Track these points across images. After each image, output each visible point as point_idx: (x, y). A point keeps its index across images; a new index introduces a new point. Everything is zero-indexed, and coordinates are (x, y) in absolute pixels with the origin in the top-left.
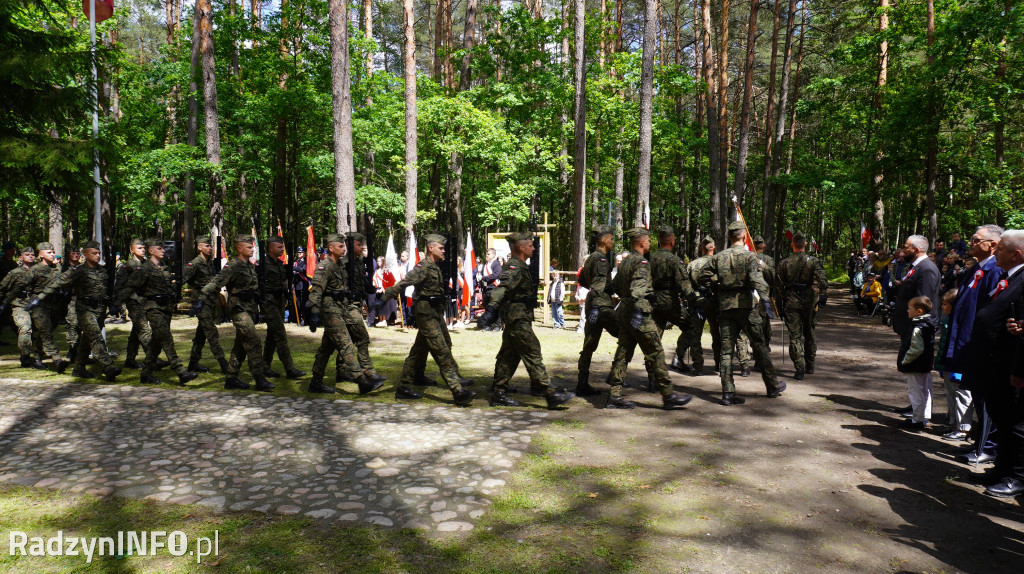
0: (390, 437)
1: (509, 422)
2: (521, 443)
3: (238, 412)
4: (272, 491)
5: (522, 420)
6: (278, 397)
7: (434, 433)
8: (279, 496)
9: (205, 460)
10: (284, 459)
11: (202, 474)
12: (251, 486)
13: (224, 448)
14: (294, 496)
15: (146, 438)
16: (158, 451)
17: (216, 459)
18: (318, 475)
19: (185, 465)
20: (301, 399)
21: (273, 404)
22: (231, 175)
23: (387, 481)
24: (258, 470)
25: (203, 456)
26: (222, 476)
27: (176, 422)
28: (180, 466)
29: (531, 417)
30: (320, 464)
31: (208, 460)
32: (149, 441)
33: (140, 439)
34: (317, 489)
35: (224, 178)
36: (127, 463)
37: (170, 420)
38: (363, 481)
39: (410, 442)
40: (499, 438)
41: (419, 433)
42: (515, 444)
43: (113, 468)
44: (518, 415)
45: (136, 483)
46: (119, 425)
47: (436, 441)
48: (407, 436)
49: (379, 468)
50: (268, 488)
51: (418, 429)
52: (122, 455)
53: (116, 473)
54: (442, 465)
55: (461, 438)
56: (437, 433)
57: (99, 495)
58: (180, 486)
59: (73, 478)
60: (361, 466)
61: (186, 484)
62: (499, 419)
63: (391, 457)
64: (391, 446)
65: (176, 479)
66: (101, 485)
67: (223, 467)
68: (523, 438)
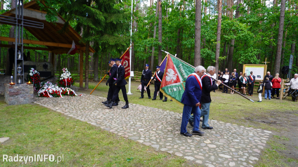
0: (211, 132)
1: (256, 133)
2: (262, 143)
3: (163, 116)
4: (173, 146)
5: (261, 133)
6: (175, 112)
7: (227, 133)
8: (176, 149)
10: (177, 135)
11: (153, 136)
12: (167, 143)
13: (159, 128)
14: (180, 149)
16: (141, 126)
17: (157, 131)
18: (188, 143)
19: (148, 132)
21: (173, 115)
23: (212, 150)
24: (169, 137)
25: (153, 129)
26: (158, 138)
27: (146, 117)
28: (147, 132)
29: (265, 132)
31: (154, 131)
32: (139, 122)
33: (136, 121)
34: (188, 148)
35: (162, 47)
36: (132, 128)
37: (145, 116)
38: (204, 148)
39: (219, 135)
40: (253, 139)
41: (222, 132)
42: (260, 143)
43: (129, 129)
44: (259, 131)
45: (134, 135)
46: (132, 116)
47: (228, 136)
48: (218, 133)
49: (209, 144)
50: (172, 145)
51: (221, 130)
52: (132, 125)
53: (130, 131)
54: (232, 147)
55: (238, 137)
56: (229, 133)
57: (124, 137)
58: (146, 138)
59: (119, 130)
60: (203, 142)
61: (148, 138)
62: (252, 131)
63: (213, 140)
64: (212, 136)
65: (145, 136)
66: (125, 134)
67: (158, 134)
68: (263, 141)
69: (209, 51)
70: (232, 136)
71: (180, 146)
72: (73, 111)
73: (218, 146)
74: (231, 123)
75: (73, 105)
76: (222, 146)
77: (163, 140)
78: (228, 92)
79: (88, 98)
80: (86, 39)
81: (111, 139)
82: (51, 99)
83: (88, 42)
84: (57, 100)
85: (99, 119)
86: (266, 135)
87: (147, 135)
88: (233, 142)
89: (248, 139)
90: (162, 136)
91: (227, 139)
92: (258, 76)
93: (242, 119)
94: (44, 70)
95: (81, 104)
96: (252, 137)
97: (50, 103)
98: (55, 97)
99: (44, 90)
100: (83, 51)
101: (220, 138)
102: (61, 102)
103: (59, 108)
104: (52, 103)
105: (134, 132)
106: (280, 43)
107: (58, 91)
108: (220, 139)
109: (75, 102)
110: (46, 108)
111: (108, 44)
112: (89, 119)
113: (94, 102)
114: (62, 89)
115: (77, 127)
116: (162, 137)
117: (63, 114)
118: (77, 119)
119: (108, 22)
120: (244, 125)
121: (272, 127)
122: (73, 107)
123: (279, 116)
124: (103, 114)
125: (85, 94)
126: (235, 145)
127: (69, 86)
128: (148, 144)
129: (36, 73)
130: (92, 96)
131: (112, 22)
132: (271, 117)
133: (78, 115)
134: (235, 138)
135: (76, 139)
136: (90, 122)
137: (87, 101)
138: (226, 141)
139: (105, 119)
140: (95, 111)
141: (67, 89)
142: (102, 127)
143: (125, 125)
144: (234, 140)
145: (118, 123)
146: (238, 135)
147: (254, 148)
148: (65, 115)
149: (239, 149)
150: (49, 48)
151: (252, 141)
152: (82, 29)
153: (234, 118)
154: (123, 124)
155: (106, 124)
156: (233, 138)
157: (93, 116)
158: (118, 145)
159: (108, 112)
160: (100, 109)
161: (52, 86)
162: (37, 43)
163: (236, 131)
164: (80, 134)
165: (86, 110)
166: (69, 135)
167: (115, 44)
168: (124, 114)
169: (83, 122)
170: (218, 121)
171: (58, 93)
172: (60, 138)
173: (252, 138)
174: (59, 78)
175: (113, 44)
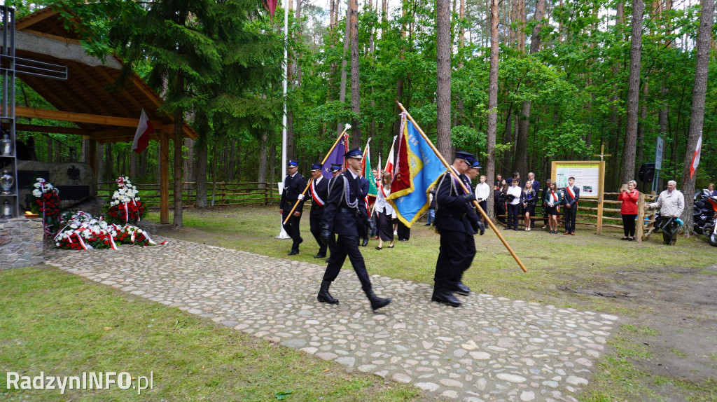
0: (479, 323)
1: (583, 321)
2: (597, 343)
4: (389, 359)
5: (594, 320)
7: (516, 323)
8: (395, 365)
9: (342, 324)
10: (398, 331)
11: (340, 336)
12: (374, 352)
13: (355, 316)
14: (406, 366)
15: (304, 301)
16: (310, 313)
17: (349, 325)
18: (425, 350)
19: (328, 327)
20: (410, 282)
21: (390, 284)
22: (365, 121)
23: (481, 364)
24: (379, 339)
25: (341, 321)
26: (353, 340)
28: (325, 327)
29: (602, 319)
30: (426, 340)
31: (344, 324)
32: (306, 304)
33: (300, 301)
34: (424, 363)
35: (361, 122)
36: (290, 320)
38: (462, 361)
39: (497, 330)
40: (576, 336)
41: (504, 322)
42: (591, 344)
43: (282, 322)
44: (589, 315)
45: (295, 337)
46: (288, 289)
47: (519, 331)
48: (494, 324)
49: (473, 350)
50: (386, 356)
51: (503, 318)
52: (288, 313)
53: (284, 327)
54: (526, 355)
55: (541, 332)
56: (520, 324)
57: (271, 342)
58: (324, 343)
59: (257, 326)
60: (459, 346)
61: (328, 342)
62: (573, 318)
63: (482, 342)
64: (482, 331)
65: (322, 338)
66: (273, 334)
67: (353, 332)
68: (599, 339)
69: (473, 132)
70: (528, 331)
71: (406, 358)
72: (144, 281)
73: (495, 356)
74: (526, 299)
75: (143, 268)
76: (504, 355)
77: (363, 345)
78: (519, 227)
79: (183, 250)
80: (175, 104)
81: (239, 348)
82: (88, 255)
83: (180, 111)
84: (104, 256)
85: (209, 299)
86: (604, 325)
87: (326, 334)
88: (529, 343)
89: (563, 337)
90: (363, 335)
91: (515, 338)
92: (587, 189)
93: (550, 291)
94: (71, 183)
95: (163, 264)
96: (574, 331)
97: (86, 264)
98: (99, 248)
99: (70, 232)
100: (167, 136)
101: (500, 337)
102: (114, 261)
103: (109, 275)
104: (91, 263)
105: (294, 327)
106: (634, 110)
107: (105, 233)
108: (500, 339)
109: (150, 260)
110: (76, 277)
111: (229, 115)
112: (183, 301)
113: (197, 259)
114: (115, 229)
115: (153, 320)
116: (363, 339)
117: (119, 290)
118: (154, 302)
119: (227, 62)
120: (554, 303)
121: (618, 306)
122: (144, 273)
123: (635, 280)
124: (219, 287)
125: (174, 241)
126: (534, 351)
127: (133, 221)
128: (327, 356)
129: (49, 189)
130: (191, 245)
131: (238, 63)
132: (618, 283)
133: (156, 291)
134: (533, 334)
135: (152, 350)
136: (187, 308)
137: (180, 256)
138: (514, 343)
139: (223, 299)
140: (197, 281)
141: (128, 229)
142: (216, 320)
143: (272, 313)
144: (531, 340)
145: (256, 308)
146: (542, 328)
147: (579, 357)
148: (124, 293)
149: (544, 360)
150: (84, 129)
151: (573, 340)
152: (166, 81)
153: (532, 287)
154: (267, 310)
155: (226, 311)
156: (530, 336)
157: (194, 294)
158: (256, 361)
159: (230, 282)
160: (211, 276)
161: (91, 223)
162: (54, 117)
163: (537, 318)
164: (162, 337)
165: (177, 278)
166: (133, 341)
167: (247, 116)
168: (270, 286)
169: (168, 308)
170: (495, 296)
171: (106, 239)
172: (110, 349)
173: (574, 333)
174: (109, 202)
175: (241, 115)
